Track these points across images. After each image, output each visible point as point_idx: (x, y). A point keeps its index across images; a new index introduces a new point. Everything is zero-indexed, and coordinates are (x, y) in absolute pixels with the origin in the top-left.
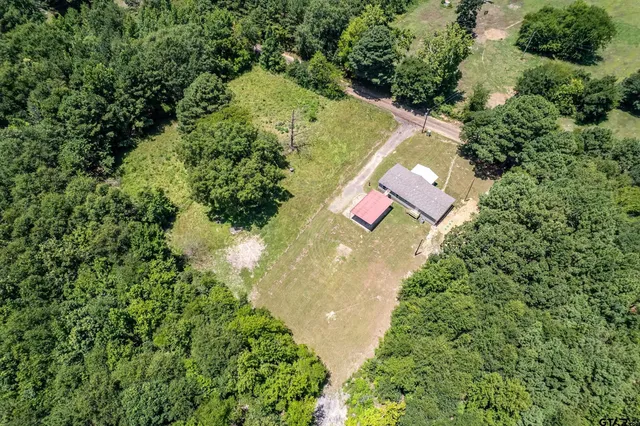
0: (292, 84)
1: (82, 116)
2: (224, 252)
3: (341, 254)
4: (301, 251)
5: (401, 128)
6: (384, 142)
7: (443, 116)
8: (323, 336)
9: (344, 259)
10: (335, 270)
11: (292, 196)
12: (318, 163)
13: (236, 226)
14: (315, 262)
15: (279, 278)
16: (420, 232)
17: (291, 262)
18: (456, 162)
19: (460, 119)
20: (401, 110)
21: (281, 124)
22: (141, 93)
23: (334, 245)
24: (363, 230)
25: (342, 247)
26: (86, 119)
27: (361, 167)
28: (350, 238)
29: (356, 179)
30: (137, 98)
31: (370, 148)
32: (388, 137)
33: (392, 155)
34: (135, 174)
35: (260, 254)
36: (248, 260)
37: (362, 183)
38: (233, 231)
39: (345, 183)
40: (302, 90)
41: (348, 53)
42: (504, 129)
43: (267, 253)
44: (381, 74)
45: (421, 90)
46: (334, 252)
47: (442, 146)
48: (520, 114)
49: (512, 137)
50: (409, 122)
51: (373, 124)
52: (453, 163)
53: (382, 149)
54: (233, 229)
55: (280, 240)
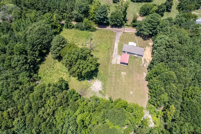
0: (78, 31)
1: (22, 63)
2: (90, 89)
3: (123, 75)
4: (112, 79)
5: (117, 34)
6: (115, 39)
7: (126, 27)
8: (133, 99)
9: (125, 76)
10: (125, 80)
11: (100, 64)
12: (101, 52)
13: (89, 79)
14: (118, 80)
15: (111, 89)
16: (140, 61)
17: (112, 83)
18: (137, 38)
19: (131, 26)
20: (114, 29)
21: (83, 44)
22: (36, 49)
23: (120, 73)
24: (125, 66)
25: (122, 73)
26: (23, 64)
27: (113, 49)
28: (123, 70)
29: (114, 52)
30: (36, 51)
31: (112, 42)
32: (115, 37)
33: (119, 42)
34: (45, 77)
35: (101, 85)
36: (99, 88)
37: (117, 53)
38: (89, 81)
39: (112, 55)
40: (82, 32)
41: (94, 16)
42: (149, 25)
43: (103, 83)
44: (106, 20)
45: (120, 21)
46: (121, 75)
47: (131, 35)
48: (153, 19)
49: (152, 26)
50: (118, 31)
51: (109, 35)
52: (136, 39)
53: (116, 41)
54: (88, 81)
55: (104, 78)
